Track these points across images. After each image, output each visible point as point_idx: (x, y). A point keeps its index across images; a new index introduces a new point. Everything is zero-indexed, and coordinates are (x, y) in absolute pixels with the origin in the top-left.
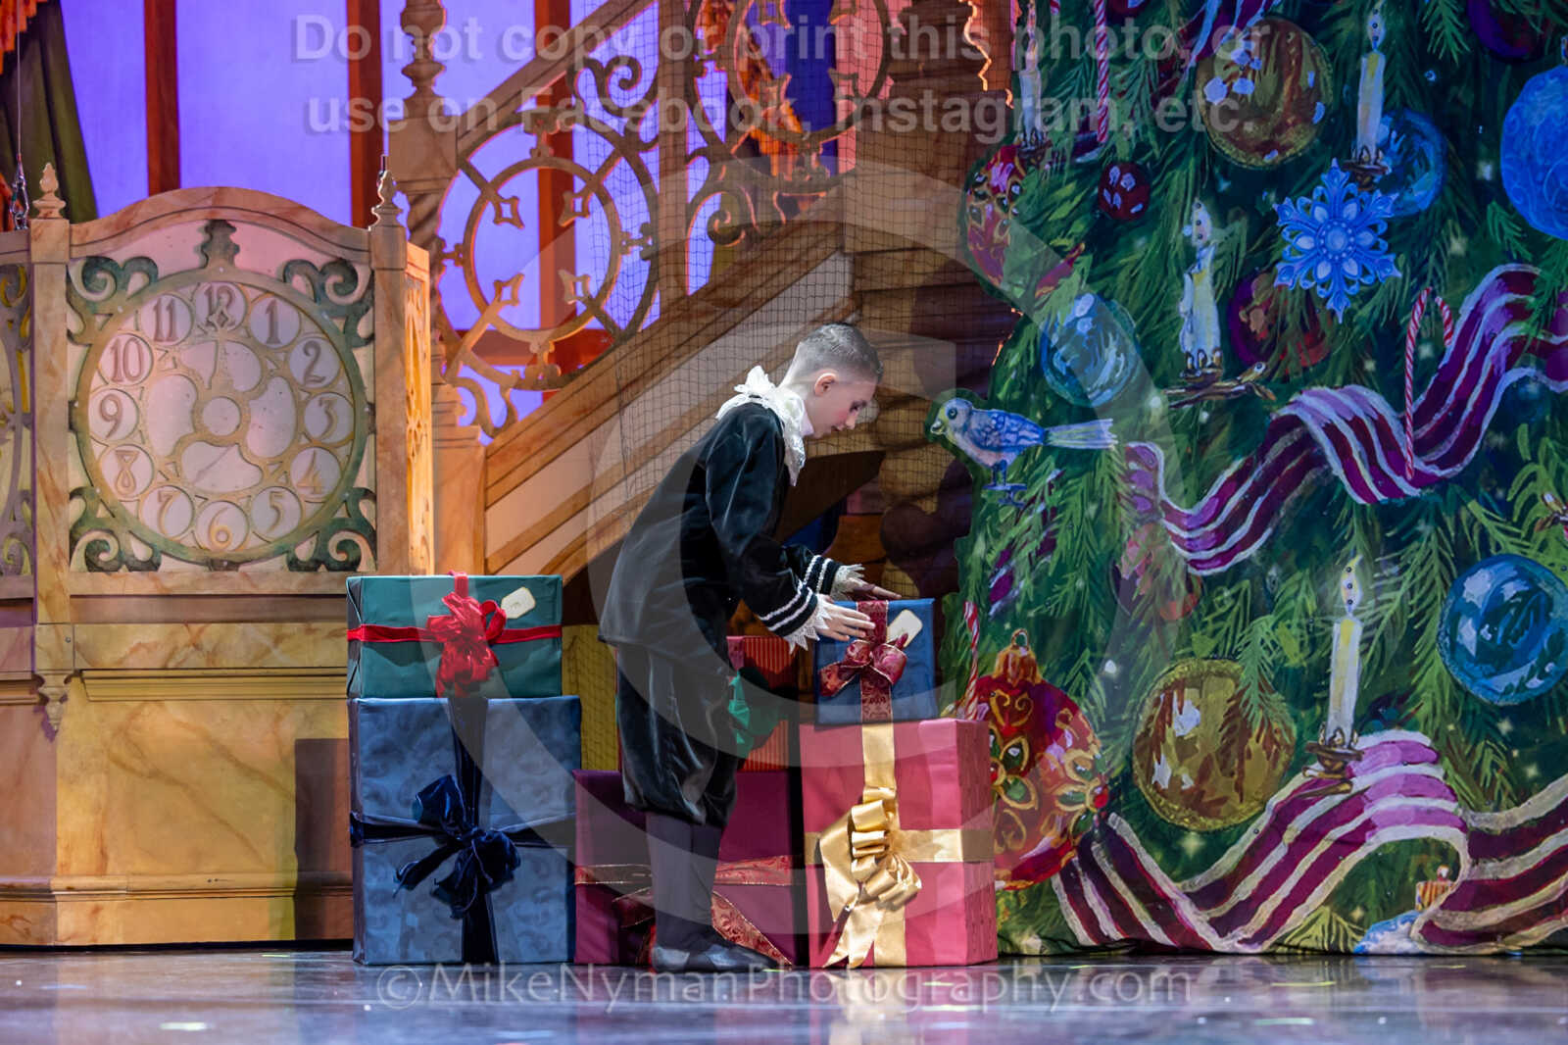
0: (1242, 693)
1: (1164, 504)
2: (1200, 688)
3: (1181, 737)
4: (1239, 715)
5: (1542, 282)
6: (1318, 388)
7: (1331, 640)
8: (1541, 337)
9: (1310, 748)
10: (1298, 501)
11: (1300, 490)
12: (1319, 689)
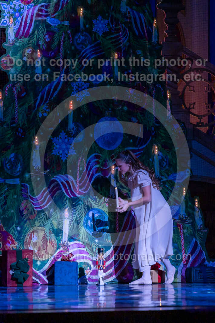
0: (46, 233)
1: (30, 196)
2: (37, 233)
3: (34, 242)
4: (45, 238)
5: (102, 157)
6: (60, 175)
7: (63, 224)
8: (102, 167)
9: (60, 244)
10: (55, 196)
11: (56, 194)
12: (61, 233)
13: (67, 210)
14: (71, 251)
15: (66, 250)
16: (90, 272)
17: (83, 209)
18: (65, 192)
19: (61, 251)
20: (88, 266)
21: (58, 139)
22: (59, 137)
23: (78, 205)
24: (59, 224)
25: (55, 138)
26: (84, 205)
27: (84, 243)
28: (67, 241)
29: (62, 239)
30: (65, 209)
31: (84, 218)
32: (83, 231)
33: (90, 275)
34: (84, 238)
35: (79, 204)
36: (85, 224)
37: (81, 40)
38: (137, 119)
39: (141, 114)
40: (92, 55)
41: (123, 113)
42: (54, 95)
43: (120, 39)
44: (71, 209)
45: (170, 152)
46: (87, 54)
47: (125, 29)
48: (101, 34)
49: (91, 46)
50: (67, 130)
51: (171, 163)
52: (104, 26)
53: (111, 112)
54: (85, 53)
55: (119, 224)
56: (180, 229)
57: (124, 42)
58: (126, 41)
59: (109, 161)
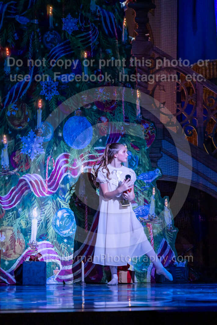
0: (14, 233)
2: (5, 232)
3: (2, 242)
4: (13, 237)
5: (71, 156)
6: (28, 174)
7: (31, 223)
8: (70, 167)
9: (28, 244)
10: (24, 196)
11: (24, 194)
12: (29, 233)
13: (35, 209)
14: (39, 251)
15: (35, 250)
16: (59, 272)
17: (52, 208)
18: (33, 192)
19: (29, 251)
20: (57, 266)
21: (27, 138)
22: (28, 136)
23: (46, 205)
24: (27, 224)
25: (24, 137)
26: (53, 205)
27: (52, 242)
28: (35, 241)
29: (30, 239)
30: (34, 208)
31: (52, 218)
32: (52, 230)
33: (59, 275)
34: (52, 237)
35: (48, 204)
36: (54, 224)
37: (50, 39)
38: (107, 118)
39: (111, 113)
40: (62, 53)
41: (92, 112)
42: (23, 94)
43: (90, 38)
44: (39, 208)
45: (140, 152)
46: (56, 53)
47: (94, 28)
48: (70, 33)
49: (60, 45)
50: (36, 129)
51: (141, 163)
52: (74, 24)
53: (80, 111)
54: (54, 52)
55: (88, 224)
56: (149, 229)
57: (93, 42)
58: (96, 39)
59: (78, 160)
